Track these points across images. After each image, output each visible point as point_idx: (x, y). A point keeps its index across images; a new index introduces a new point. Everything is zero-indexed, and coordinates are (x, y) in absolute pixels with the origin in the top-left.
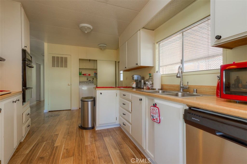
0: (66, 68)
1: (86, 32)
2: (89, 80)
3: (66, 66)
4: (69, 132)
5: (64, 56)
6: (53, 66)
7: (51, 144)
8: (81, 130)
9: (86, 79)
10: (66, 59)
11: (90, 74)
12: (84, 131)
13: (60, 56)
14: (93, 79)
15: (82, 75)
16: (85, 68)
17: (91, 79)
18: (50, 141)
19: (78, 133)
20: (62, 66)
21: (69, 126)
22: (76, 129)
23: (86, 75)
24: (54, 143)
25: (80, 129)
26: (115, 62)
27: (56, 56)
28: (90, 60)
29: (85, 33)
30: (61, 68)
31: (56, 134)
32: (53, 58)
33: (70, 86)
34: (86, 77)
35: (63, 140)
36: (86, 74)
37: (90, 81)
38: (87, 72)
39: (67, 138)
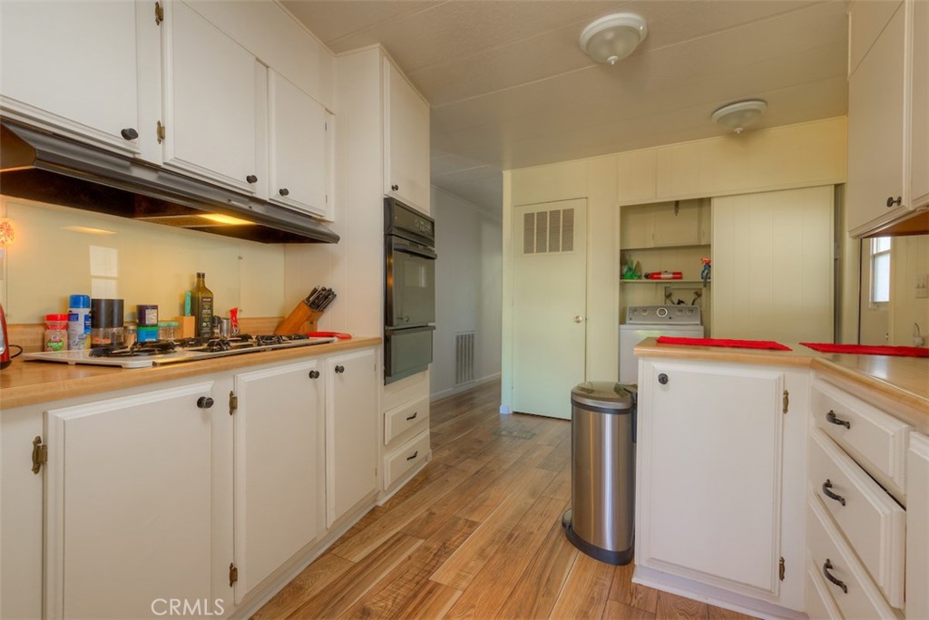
0: (569, 252)
1: (613, 59)
2: (676, 302)
3: (568, 246)
4: (516, 534)
5: (561, 207)
6: (528, 249)
7: (427, 562)
8: (563, 544)
9: (661, 294)
10: (569, 215)
11: (680, 273)
12: (576, 556)
13: (548, 208)
14: (696, 293)
15: (640, 277)
16: (652, 246)
17: (688, 297)
18: (435, 546)
19: (545, 553)
20: (554, 248)
21: (533, 501)
22: (550, 526)
23: (660, 278)
24: (438, 561)
25: (565, 538)
26: (833, 187)
27: (535, 210)
28: (677, 203)
29: (610, 63)
30: (553, 253)
31: (471, 521)
32: (529, 218)
33: (583, 324)
34: (660, 285)
35: (472, 564)
36: (660, 274)
37: (682, 305)
38: (667, 264)
39: (493, 557)
